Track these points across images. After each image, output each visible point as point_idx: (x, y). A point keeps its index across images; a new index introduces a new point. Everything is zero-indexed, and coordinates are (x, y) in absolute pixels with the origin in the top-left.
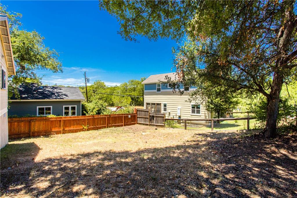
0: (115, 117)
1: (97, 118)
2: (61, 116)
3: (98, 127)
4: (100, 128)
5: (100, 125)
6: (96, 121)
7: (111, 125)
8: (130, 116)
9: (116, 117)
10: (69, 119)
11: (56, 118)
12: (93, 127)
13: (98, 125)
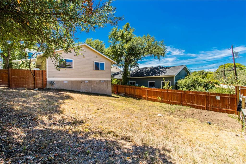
0: (192, 95)
1: (170, 92)
2: (147, 87)
3: (172, 102)
4: (174, 103)
5: (174, 100)
6: (170, 95)
7: (186, 103)
8: (218, 98)
9: (194, 95)
10: (151, 90)
11: (144, 88)
12: (167, 100)
13: (171, 100)
